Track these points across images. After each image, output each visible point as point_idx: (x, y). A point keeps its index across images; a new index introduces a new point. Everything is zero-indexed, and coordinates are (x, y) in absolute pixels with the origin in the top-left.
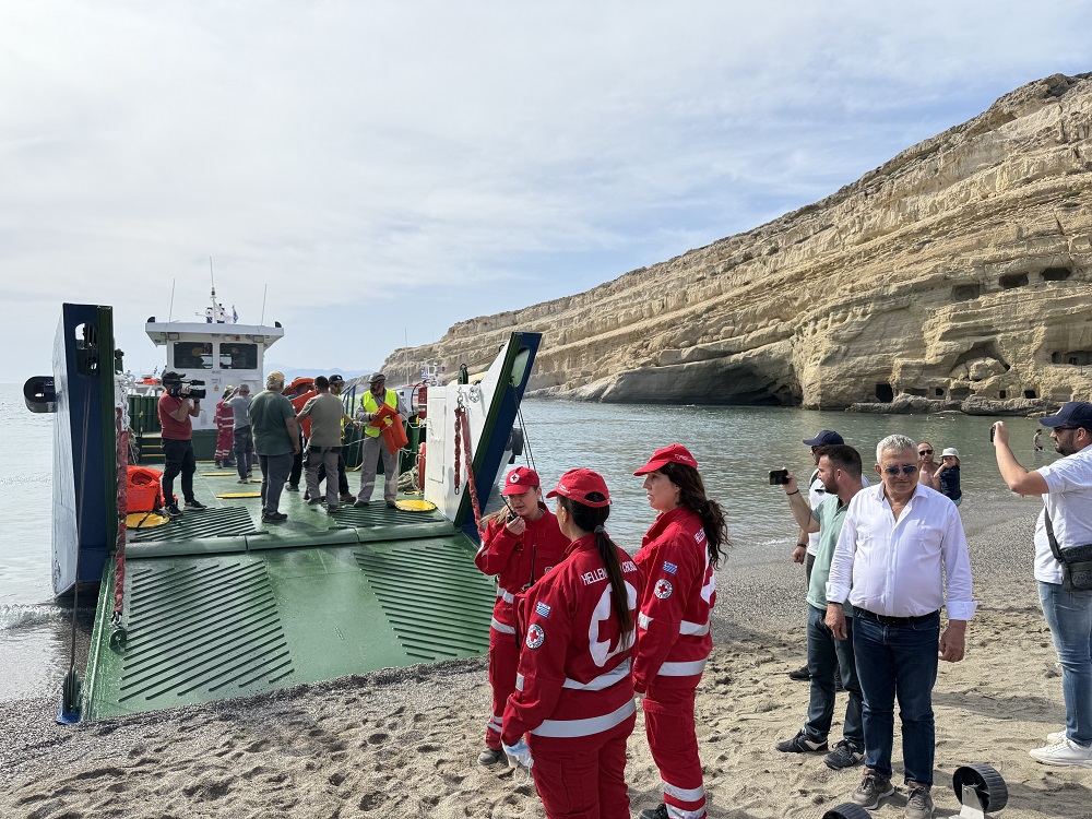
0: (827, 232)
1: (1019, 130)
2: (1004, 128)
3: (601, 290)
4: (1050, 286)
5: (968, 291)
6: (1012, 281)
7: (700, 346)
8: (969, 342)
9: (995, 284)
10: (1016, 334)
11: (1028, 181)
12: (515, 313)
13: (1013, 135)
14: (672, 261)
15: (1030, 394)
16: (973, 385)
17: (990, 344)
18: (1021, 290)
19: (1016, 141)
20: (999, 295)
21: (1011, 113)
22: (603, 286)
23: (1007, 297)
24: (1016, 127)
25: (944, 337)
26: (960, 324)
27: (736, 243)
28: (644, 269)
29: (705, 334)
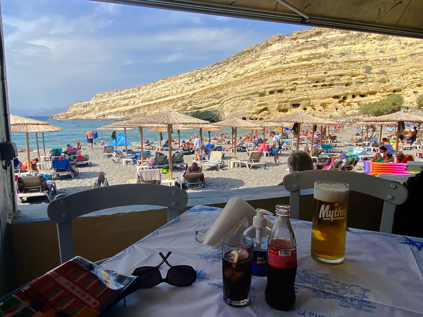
0: (225, 73)
2: (269, 48)
4: (279, 94)
5: (262, 95)
6: (271, 93)
7: (193, 106)
8: (262, 107)
9: (268, 93)
10: (272, 105)
11: (275, 65)
13: (271, 51)
17: (267, 107)
18: (273, 95)
20: (269, 96)
21: (271, 44)
24: (272, 48)
25: (257, 106)
26: (261, 103)
29: (194, 102)
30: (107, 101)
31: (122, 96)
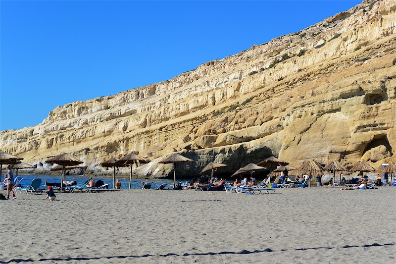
7: (231, 133)
17: (384, 135)
26: (366, 122)
29: (236, 123)
30: (70, 126)
31: (108, 111)
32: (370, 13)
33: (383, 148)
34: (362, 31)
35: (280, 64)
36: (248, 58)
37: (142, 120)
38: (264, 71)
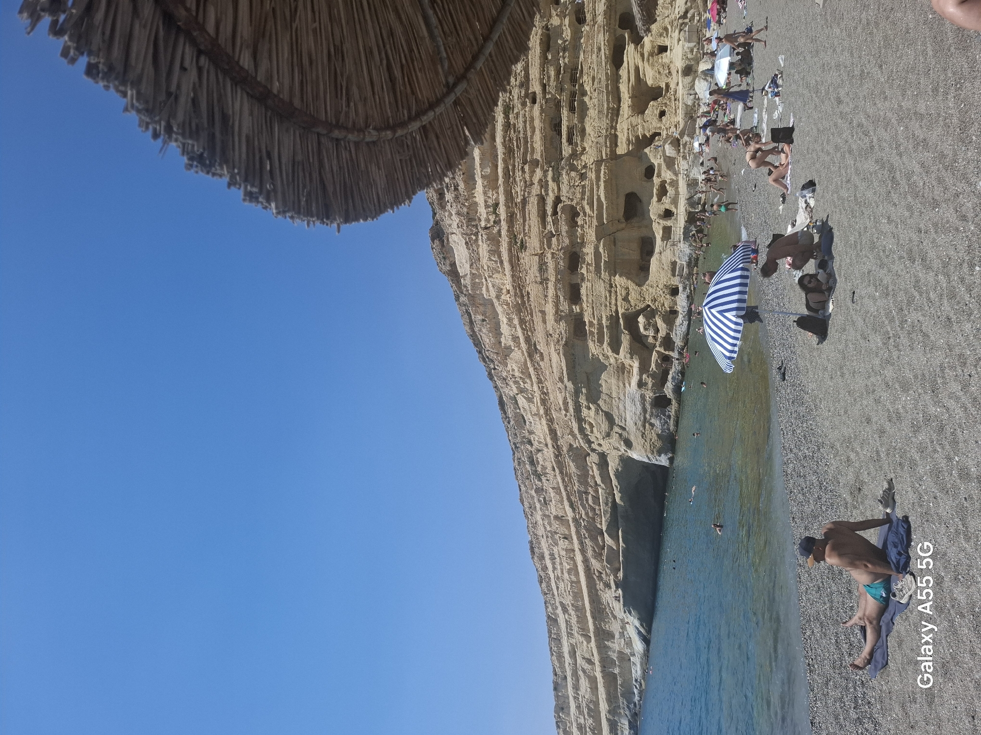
0: (520, 402)
1: (464, 261)
2: (461, 272)
3: (544, 585)
4: (582, 270)
5: (577, 326)
6: (574, 296)
7: (604, 529)
8: (624, 334)
9: (576, 309)
10: (620, 298)
11: (502, 262)
12: (556, 674)
13: (467, 266)
14: (526, 516)
15: (674, 292)
16: (662, 333)
17: (626, 317)
18: (583, 291)
19: (471, 265)
20: (584, 306)
21: (451, 265)
22: (541, 582)
23: (587, 302)
24: (461, 263)
25: (616, 350)
26: (606, 339)
27: (519, 464)
28: (531, 542)
32: (496, 363)
33: (641, 319)
34: (513, 370)
35: (539, 469)
36: (531, 508)
37: (581, 639)
38: (544, 487)
